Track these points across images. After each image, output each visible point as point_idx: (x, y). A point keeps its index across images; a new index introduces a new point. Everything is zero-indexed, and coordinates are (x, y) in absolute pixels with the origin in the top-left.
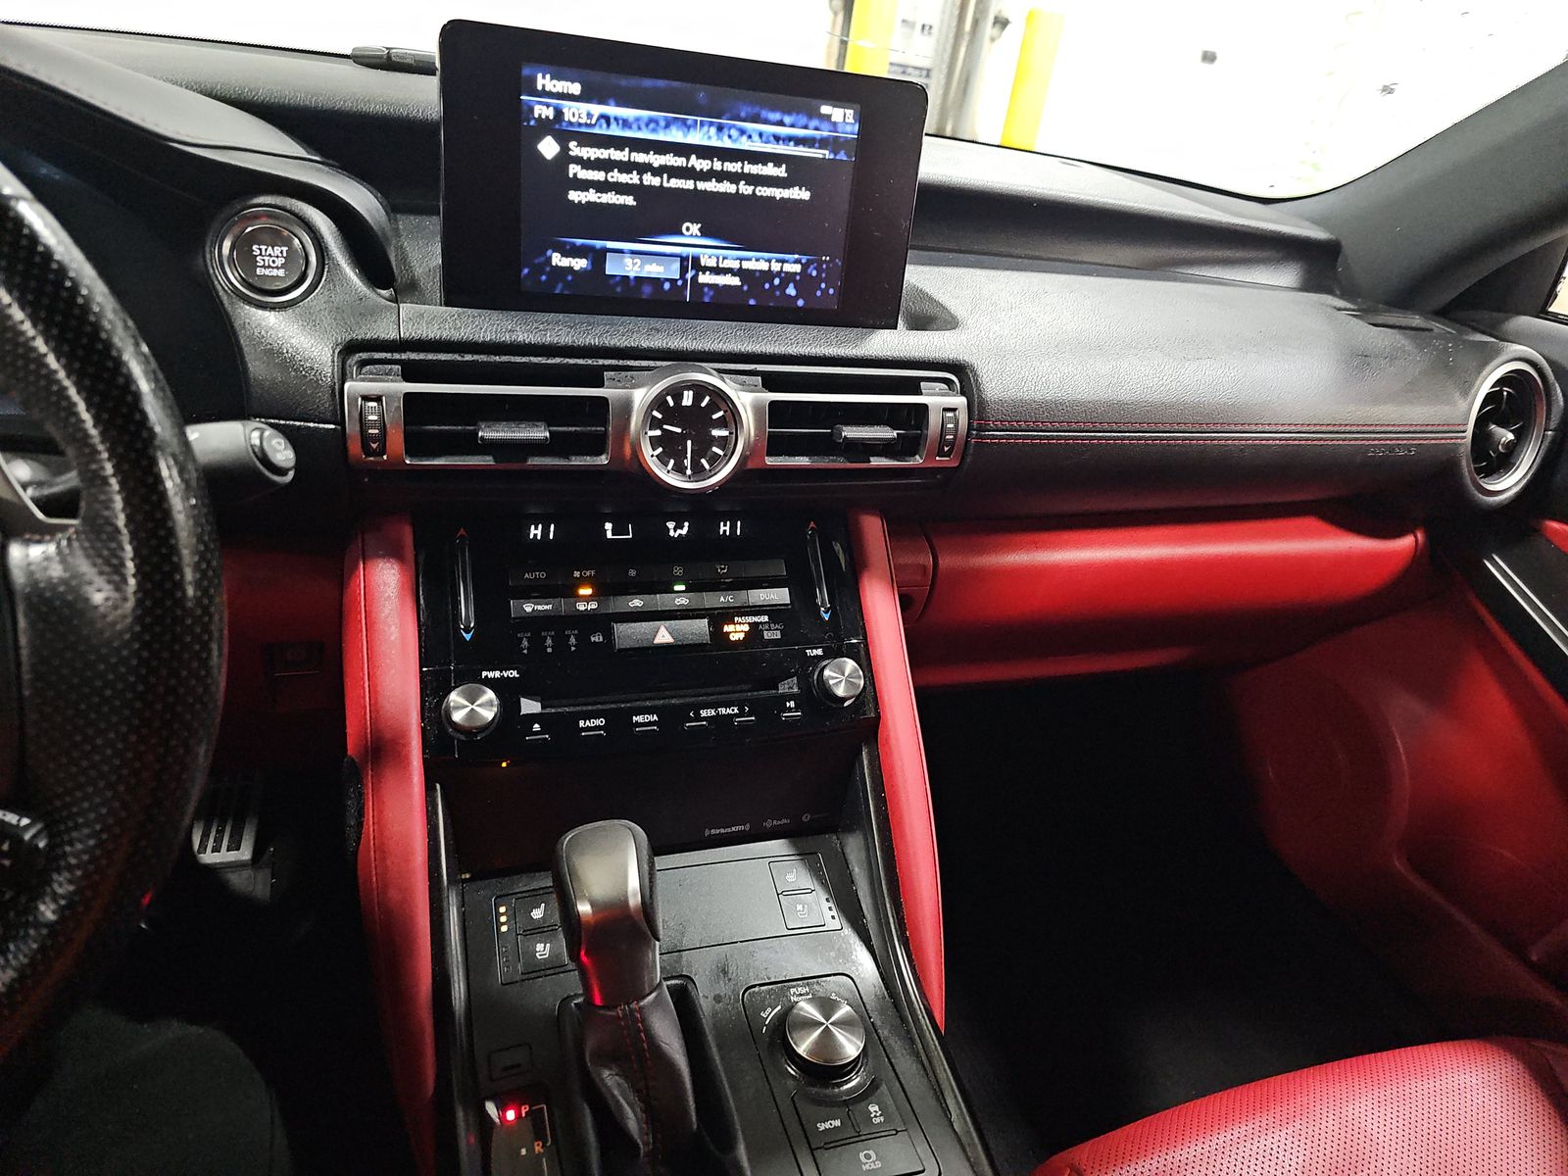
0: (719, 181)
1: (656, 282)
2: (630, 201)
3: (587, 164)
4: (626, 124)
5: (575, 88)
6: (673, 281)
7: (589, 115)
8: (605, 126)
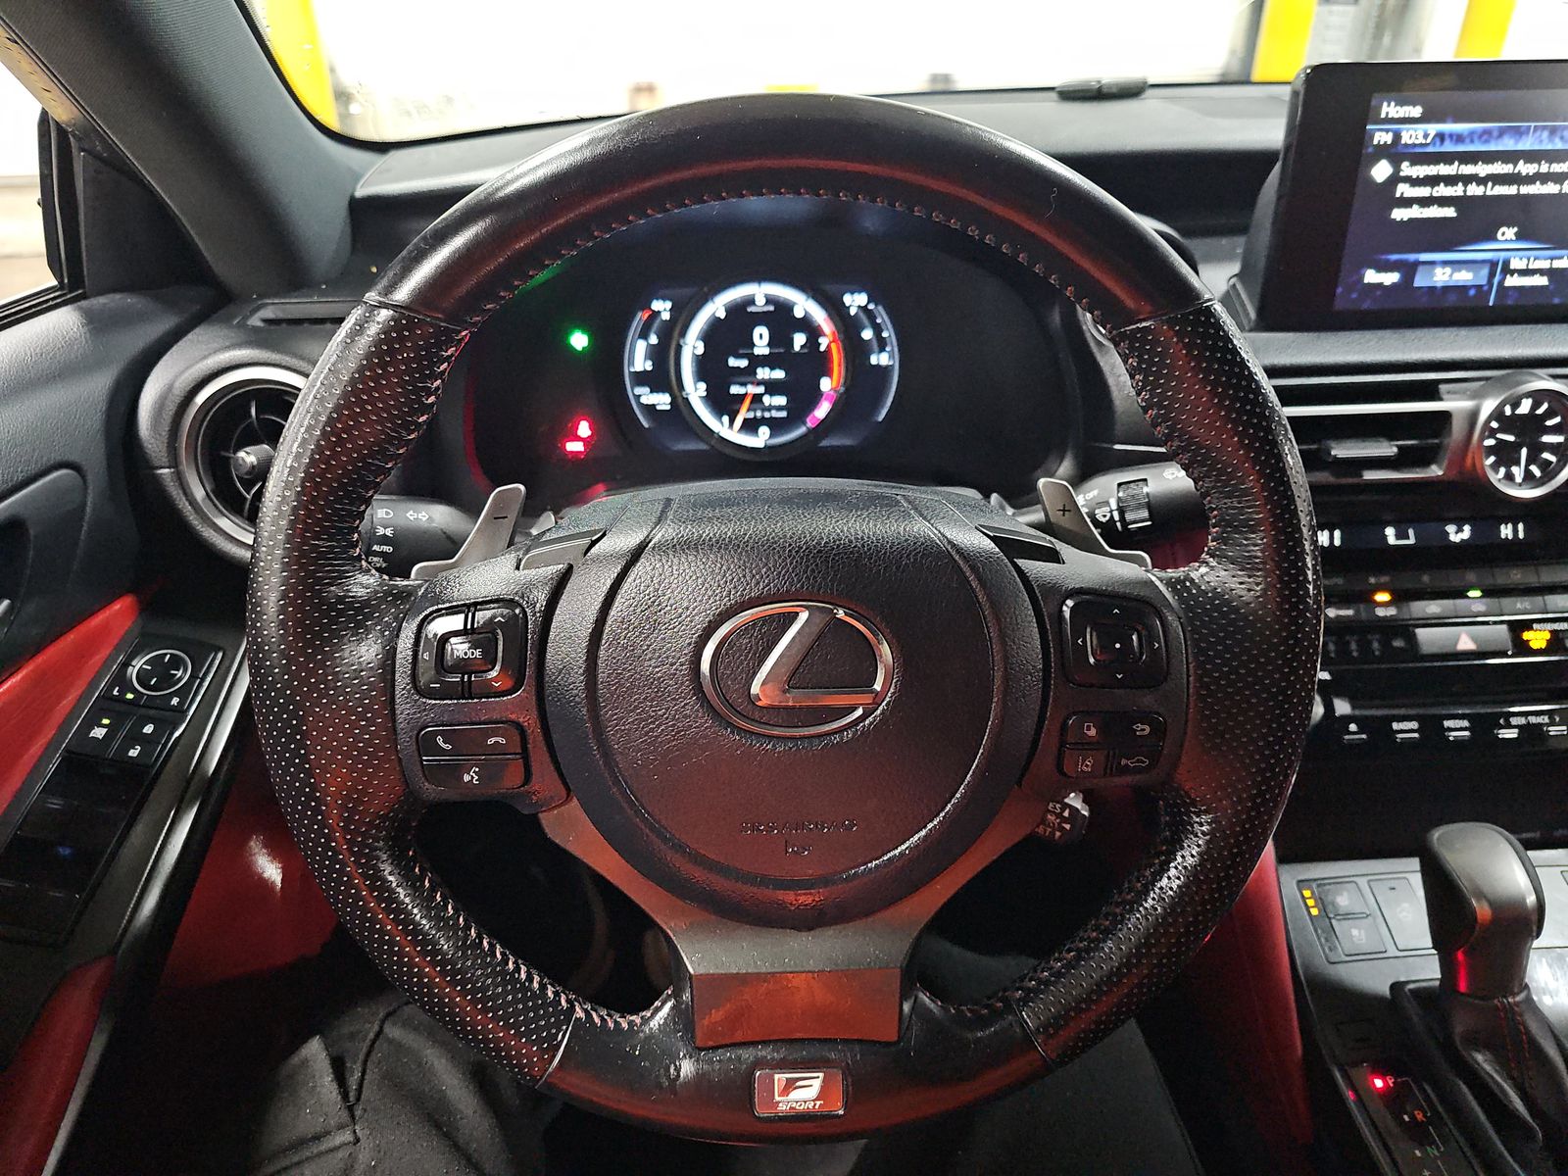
0: (1543, 183)
1: (1462, 289)
2: (1450, 212)
3: (1415, 182)
4: (1459, 138)
5: (1416, 111)
6: (1479, 287)
7: (1426, 136)
8: (1438, 143)
